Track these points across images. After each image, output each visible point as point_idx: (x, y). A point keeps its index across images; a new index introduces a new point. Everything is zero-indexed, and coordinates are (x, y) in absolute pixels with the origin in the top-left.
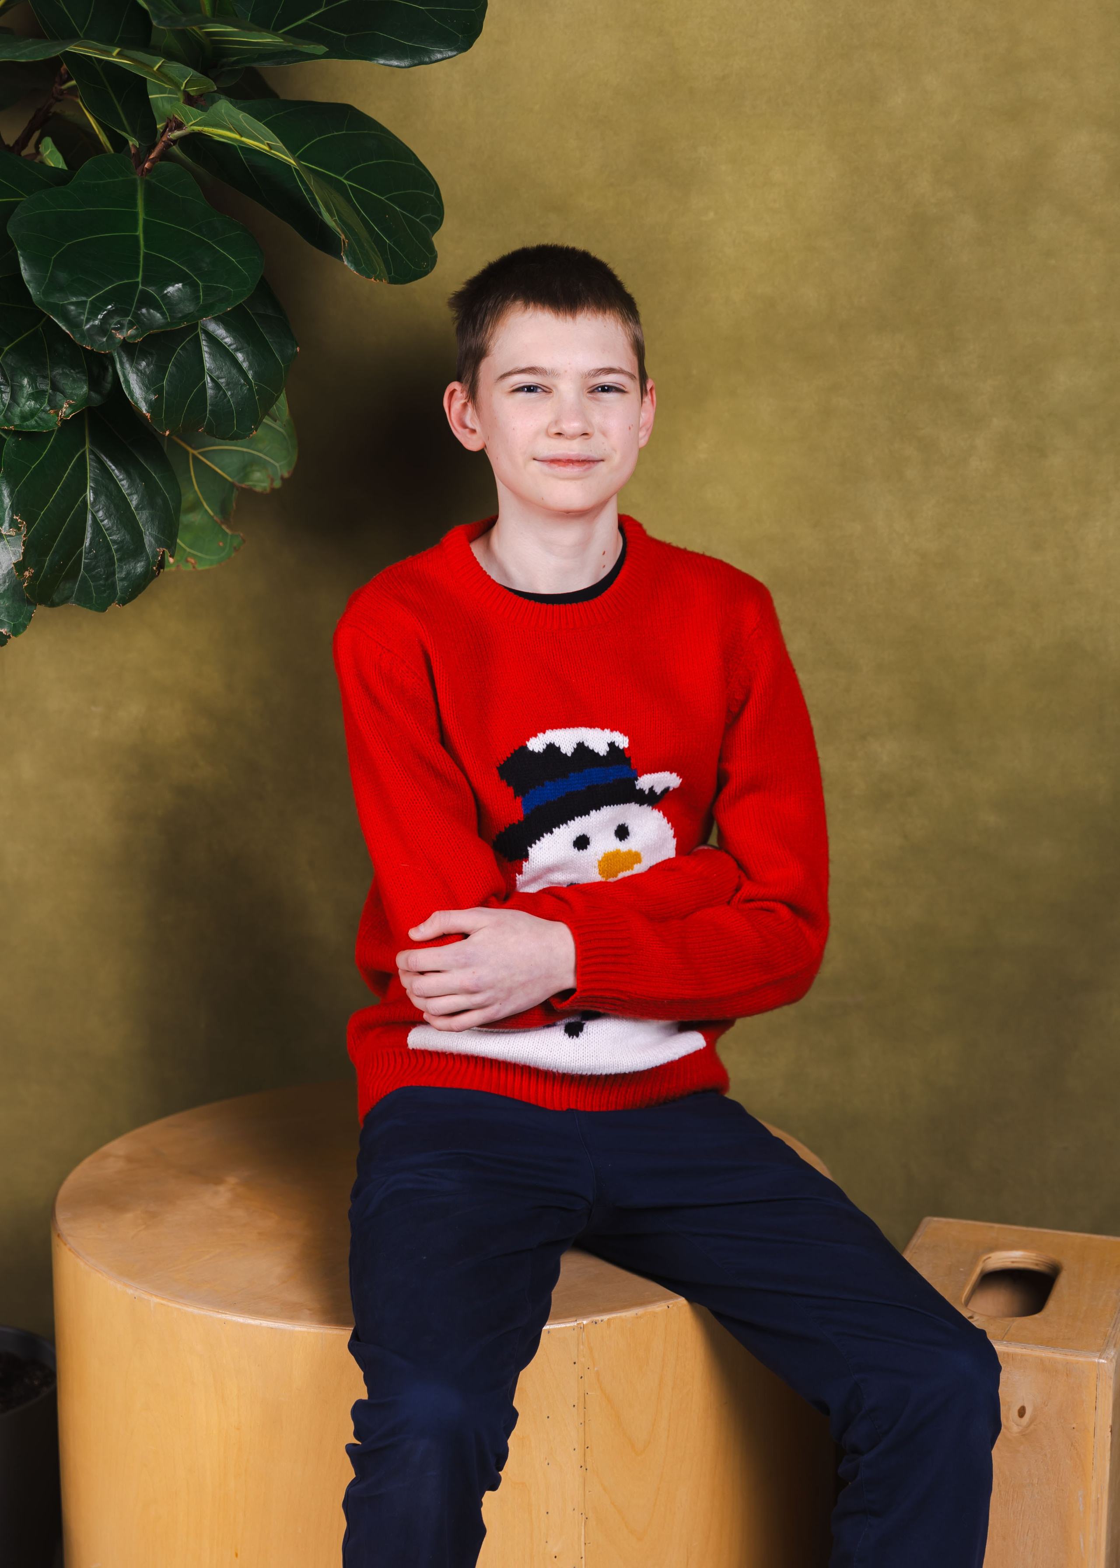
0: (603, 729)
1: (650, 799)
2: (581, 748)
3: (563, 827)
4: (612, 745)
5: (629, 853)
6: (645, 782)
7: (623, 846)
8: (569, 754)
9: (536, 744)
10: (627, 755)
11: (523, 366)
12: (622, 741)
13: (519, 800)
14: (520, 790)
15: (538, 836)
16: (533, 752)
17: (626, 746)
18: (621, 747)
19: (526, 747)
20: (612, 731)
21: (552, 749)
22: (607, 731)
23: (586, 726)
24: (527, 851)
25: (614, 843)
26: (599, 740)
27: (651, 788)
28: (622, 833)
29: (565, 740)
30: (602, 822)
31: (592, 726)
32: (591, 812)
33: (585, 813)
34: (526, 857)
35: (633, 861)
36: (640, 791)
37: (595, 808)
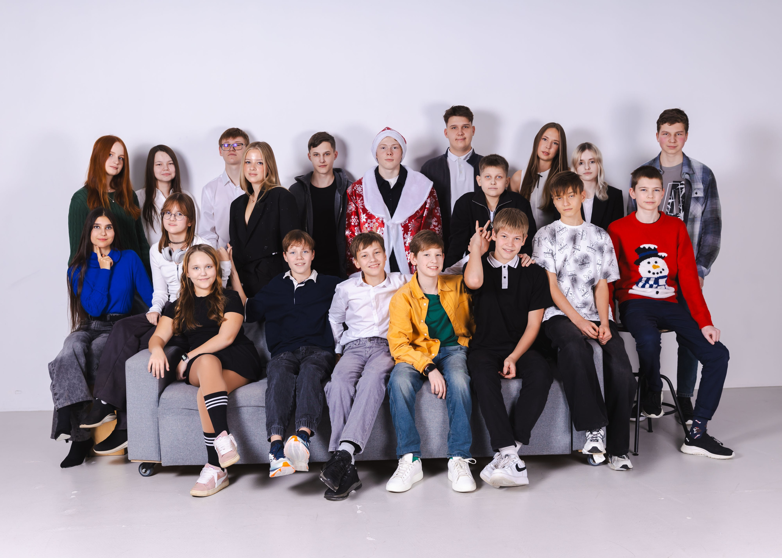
0: (653, 244)
1: (661, 257)
2: (649, 248)
3: (645, 260)
4: (654, 247)
5: (657, 266)
6: (660, 254)
7: (656, 264)
8: (647, 248)
9: (642, 247)
10: (657, 249)
11: (643, 186)
12: (656, 247)
14: (639, 254)
15: (641, 261)
19: (640, 247)
20: (655, 245)
21: (644, 247)
25: (655, 264)
26: (652, 246)
27: (661, 255)
28: (656, 262)
29: (647, 246)
30: (652, 260)
31: (651, 244)
32: (650, 258)
33: (649, 258)
34: (640, 265)
35: (658, 267)
36: (659, 255)
37: (651, 257)
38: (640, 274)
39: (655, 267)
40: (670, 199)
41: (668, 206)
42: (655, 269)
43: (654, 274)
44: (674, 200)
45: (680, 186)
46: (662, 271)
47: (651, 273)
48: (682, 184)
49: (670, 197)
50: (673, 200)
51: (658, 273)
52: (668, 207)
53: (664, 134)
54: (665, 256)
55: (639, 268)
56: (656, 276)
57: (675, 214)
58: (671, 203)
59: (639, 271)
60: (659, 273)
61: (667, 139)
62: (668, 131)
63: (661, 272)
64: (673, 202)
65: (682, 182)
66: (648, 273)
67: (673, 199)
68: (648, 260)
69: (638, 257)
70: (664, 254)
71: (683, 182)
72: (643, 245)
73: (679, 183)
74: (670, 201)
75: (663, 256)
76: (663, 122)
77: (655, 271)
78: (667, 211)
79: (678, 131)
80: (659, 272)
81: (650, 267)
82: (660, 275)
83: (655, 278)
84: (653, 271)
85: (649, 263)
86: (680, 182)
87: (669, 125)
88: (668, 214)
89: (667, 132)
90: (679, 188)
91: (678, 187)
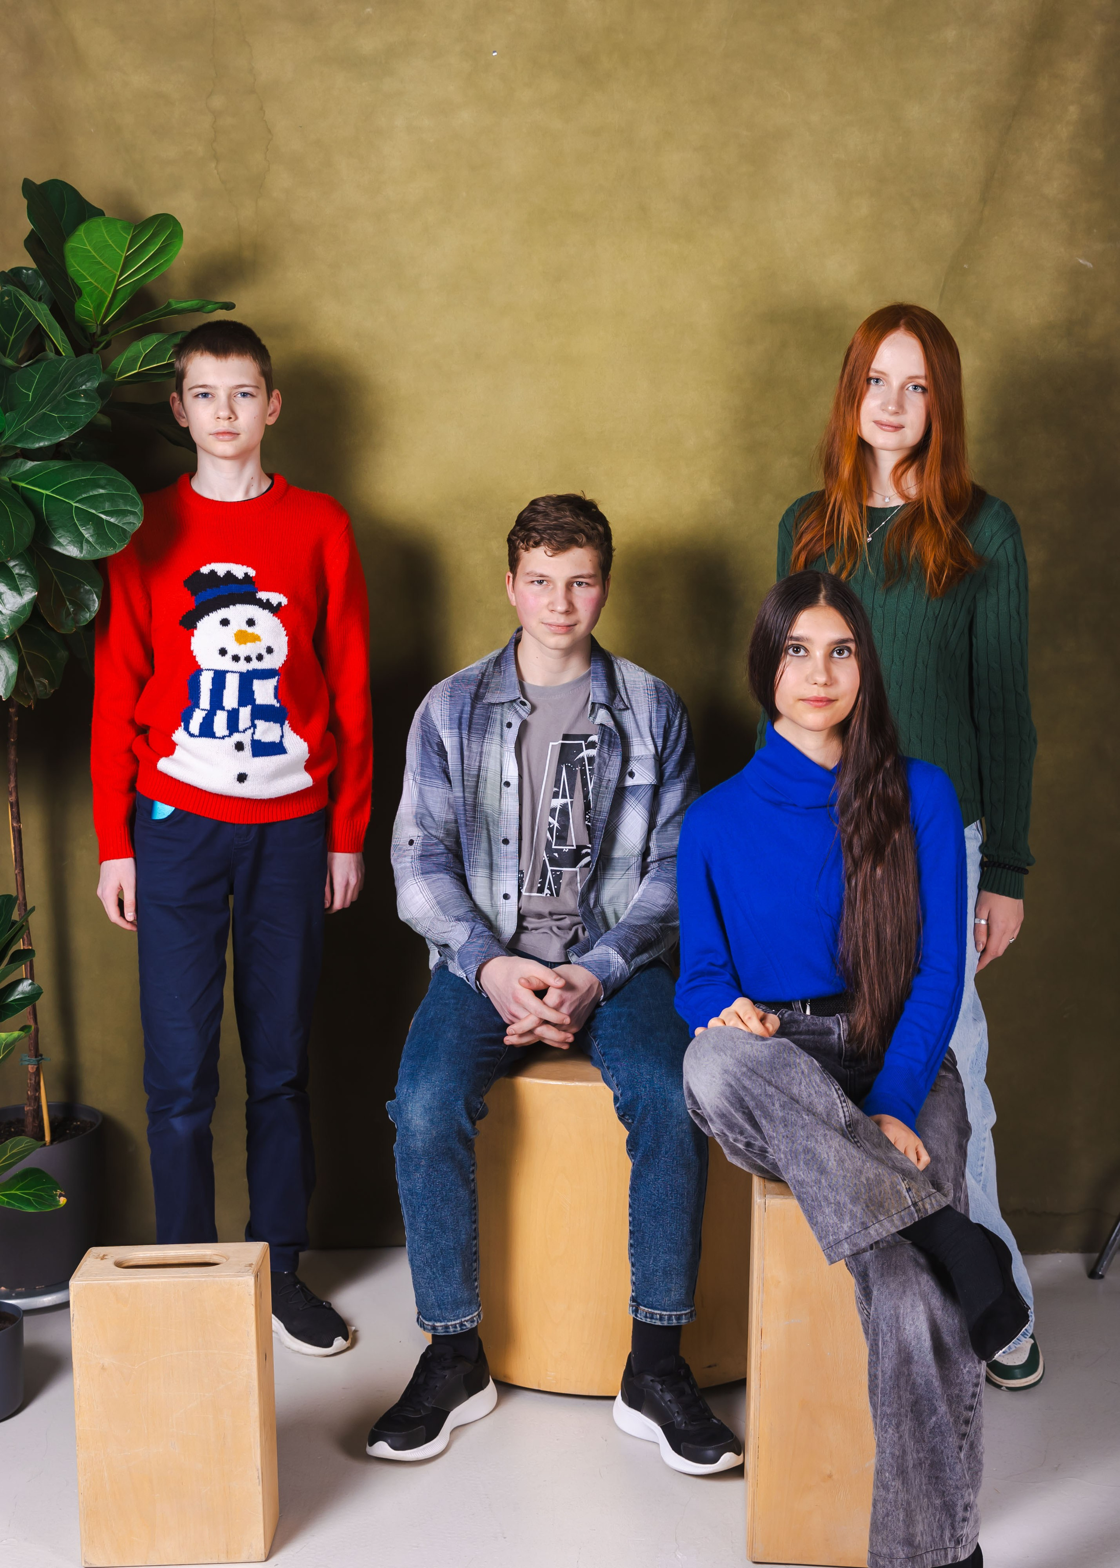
0: (243, 565)
1: (266, 605)
2: (229, 574)
3: (215, 613)
4: (246, 574)
5: (253, 634)
6: (263, 595)
7: (250, 630)
8: (222, 576)
9: (205, 570)
10: (254, 580)
11: (201, 383)
12: (252, 573)
13: (194, 597)
14: (194, 593)
15: (201, 617)
16: (203, 573)
17: (254, 575)
18: (251, 576)
19: (199, 571)
20: (247, 567)
21: (213, 573)
22: (245, 567)
23: (234, 563)
24: (196, 624)
25: (245, 627)
26: (239, 571)
27: (268, 600)
28: (251, 622)
29: (221, 569)
30: (238, 613)
31: (237, 563)
32: (231, 607)
33: (228, 606)
34: (196, 628)
35: (256, 638)
36: (260, 600)
37: (234, 605)
38: (195, 657)
39: (242, 638)
40: (556, 795)
41: (551, 820)
42: (243, 646)
43: (236, 658)
44: (569, 800)
45: (586, 753)
46: (264, 652)
47: (229, 656)
48: (592, 745)
49: (556, 789)
50: (564, 801)
51: (248, 659)
52: (550, 824)
53: (533, 582)
54: (280, 604)
55: (193, 640)
56: (243, 666)
57: (575, 847)
58: (560, 809)
59: (192, 649)
60: (254, 660)
61: (545, 600)
62: (545, 573)
63: (260, 658)
64: (564, 808)
65: (591, 739)
66: (220, 656)
67: (564, 796)
68: (223, 613)
69: (191, 602)
70: (277, 598)
71: (595, 738)
72: (208, 565)
73: (583, 742)
74: (557, 803)
75: (275, 602)
76: (528, 541)
77: (243, 651)
78: (550, 838)
79: (579, 573)
80: (254, 657)
81: (227, 638)
82: (255, 665)
83: (242, 675)
84: (234, 648)
85: (225, 622)
86: (585, 737)
87: (549, 553)
88: (553, 847)
89: (541, 576)
90: (583, 758)
91: (581, 755)
